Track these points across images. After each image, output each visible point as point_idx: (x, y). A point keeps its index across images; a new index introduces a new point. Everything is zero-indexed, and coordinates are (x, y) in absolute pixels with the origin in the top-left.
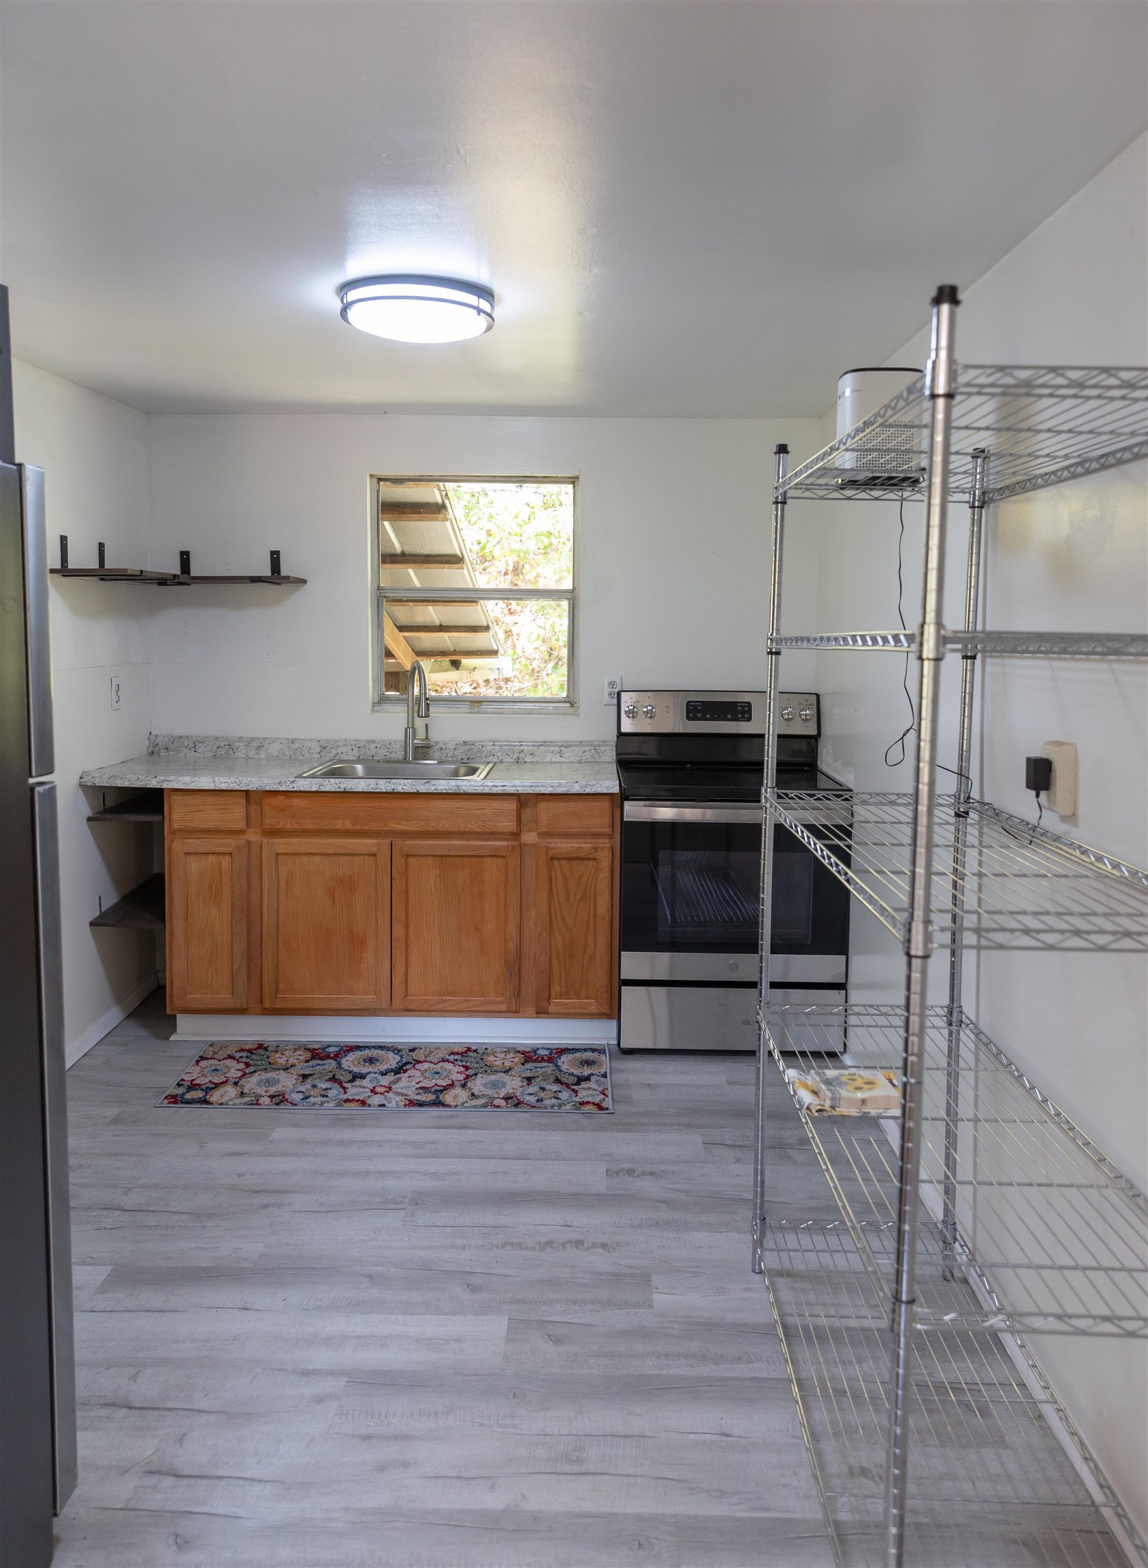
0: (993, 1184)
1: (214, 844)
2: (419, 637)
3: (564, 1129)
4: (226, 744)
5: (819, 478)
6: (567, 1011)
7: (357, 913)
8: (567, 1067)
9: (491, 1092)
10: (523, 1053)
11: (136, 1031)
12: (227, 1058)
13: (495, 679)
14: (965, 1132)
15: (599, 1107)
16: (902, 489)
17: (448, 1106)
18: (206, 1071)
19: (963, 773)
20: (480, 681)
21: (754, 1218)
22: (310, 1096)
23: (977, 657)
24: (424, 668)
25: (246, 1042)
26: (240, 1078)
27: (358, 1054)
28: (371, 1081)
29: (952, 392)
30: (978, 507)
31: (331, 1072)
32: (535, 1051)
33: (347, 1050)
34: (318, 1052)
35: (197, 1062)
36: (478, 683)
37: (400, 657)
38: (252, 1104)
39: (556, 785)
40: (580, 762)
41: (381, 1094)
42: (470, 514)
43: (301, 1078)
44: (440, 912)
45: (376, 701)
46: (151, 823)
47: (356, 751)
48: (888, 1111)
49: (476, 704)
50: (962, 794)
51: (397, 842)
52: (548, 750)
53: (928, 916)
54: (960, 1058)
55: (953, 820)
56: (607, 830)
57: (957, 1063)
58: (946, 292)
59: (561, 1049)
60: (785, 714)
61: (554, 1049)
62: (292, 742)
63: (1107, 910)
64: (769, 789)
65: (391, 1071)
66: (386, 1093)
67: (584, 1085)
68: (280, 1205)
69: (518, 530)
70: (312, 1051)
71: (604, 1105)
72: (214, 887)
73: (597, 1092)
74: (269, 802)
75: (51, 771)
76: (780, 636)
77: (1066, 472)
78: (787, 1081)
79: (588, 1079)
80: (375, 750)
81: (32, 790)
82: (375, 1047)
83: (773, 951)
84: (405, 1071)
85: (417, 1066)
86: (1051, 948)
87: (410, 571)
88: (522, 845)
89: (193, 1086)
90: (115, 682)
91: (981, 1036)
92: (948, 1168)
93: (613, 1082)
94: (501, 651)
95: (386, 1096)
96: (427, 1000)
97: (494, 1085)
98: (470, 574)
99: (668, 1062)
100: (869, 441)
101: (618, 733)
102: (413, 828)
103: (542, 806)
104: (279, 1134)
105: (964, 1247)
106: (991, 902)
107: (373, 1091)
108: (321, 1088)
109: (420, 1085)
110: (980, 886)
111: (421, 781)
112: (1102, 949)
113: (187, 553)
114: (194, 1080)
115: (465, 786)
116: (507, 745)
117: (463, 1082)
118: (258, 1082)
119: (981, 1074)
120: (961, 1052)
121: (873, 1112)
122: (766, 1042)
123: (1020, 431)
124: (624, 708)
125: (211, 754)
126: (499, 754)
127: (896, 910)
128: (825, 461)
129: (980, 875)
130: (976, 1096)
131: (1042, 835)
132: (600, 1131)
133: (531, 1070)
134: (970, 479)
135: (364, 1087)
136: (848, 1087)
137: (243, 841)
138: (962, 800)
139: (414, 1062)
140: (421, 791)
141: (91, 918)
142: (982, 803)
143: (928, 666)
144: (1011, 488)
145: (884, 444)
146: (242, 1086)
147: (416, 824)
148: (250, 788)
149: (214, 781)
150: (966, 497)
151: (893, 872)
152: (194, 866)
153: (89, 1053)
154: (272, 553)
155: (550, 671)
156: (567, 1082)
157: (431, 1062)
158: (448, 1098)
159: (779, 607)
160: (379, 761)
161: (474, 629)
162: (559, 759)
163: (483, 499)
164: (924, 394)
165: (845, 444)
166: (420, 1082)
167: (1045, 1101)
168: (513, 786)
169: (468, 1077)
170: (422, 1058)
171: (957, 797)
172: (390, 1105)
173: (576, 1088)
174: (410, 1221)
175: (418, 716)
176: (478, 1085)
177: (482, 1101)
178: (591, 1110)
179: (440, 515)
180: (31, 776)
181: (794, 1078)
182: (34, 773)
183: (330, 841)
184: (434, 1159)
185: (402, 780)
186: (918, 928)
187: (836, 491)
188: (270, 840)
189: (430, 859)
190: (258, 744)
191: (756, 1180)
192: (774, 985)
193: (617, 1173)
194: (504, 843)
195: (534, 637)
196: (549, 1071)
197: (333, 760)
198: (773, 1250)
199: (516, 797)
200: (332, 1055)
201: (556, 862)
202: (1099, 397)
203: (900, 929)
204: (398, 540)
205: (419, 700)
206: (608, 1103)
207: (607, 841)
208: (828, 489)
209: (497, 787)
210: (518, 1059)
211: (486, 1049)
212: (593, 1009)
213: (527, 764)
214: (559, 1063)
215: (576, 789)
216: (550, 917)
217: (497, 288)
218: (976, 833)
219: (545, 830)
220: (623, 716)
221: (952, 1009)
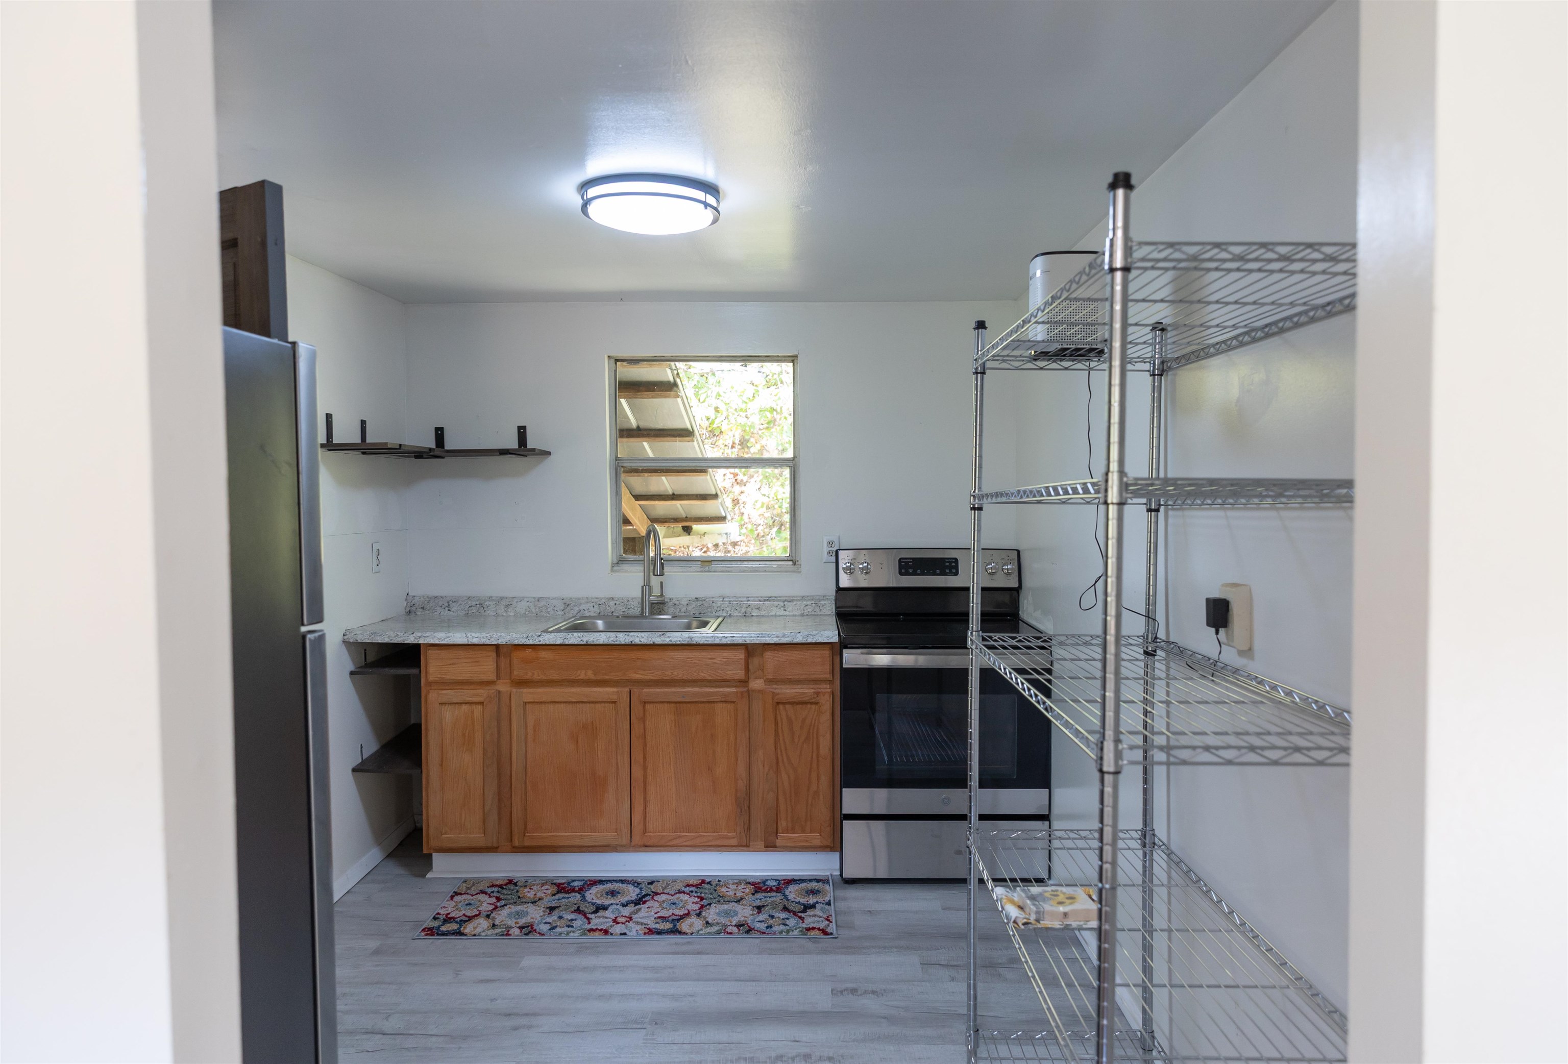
0: (1184, 987)
1: (467, 694)
2: (653, 505)
3: (792, 953)
4: (478, 603)
5: (1013, 350)
6: (793, 845)
7: (599, 756)
8: (794, 896)
9: (723, 920)
10: (753, 884)
11: (395, 870)
12: (479, 893)
13: (723, 543)
14: (1160, 942)
15: (824, 932)
16: (1089, 360)
17: (685, 933)
18: (460, 905)
19: (1150, 616)
20: (710, 545)
21: (968, 1029)
22: (556, 927)
23: (1160, 510)
24: (658, 530)
25: (497, 879)
26: (492, 911)
27: (601, 887)
28: (613, 912)
29: (1128, 266)
30: (1158, 375)
31: (576, 904)
32: (764, 882)
33: (590, 884)
34: (563, 886)
35: (452, 897)
36: (708, 548)
37: (636, 524)
38: (503, 935)
39: (780, 635)
40: (802, 615)
41: (623, 923)
42: (700, 392)
43: (548, 911)
44: (676, 754)
45: (615, 562)
46: (408, 676)
47: (597, 609)
48: (1089, 923)
49: (706, 564)
50: (1150, 635)
51: (635, 690)
52: (773, 605)
53: (1118, 737)
54: (1154, 877)
55: (1142, 657)
56: (828, 677)
57: (1151, 881)
58: (1121, 178)
59: (788, 880)
60: (989, 568)
61: (782, 880)
62: (538, 600)
63: (1280, 730)
64: (974, 633)
65: (632, 903)
66: (627, 923)
67: (810, 912)
68: (529, 1027)
69: (744, 406)
70: (558, 885)
71: (829, 930)
72: (467, 735)
73: (822, 919)
74: (517, 655)
75: (320, 621)
76: (982, 493)
77: (1235, 341)
78: (995, 898)
79: (813, 906)
80: (615, 606)
81: (304, 637)
82: (616, 881)
83: (981, 786)
84: (644, 903)
85: (656, 898)
86: (1230, 762)
87: (645, 444)
88: (750, 692)
89: (448, 919)
90: (376, 547)
91: (1173, 856)
92: (1145, 976)
93: (837, 909)
94: (729, 517)
95: (627, 926)
96: (664, 836)
97: (727, 913)
98: (699, 447)
99: (887, 890)
100: (1058, 314)
101: (837, 587)
102: (649, 677)
103: (768, 655)
104: (527, 962)
105: (1162, 1053)
106: (1177, 726)
107: (615, 921)
108: (567, 919)
109: (659, 915)
110: (1168, 713)
111: (657, 633)
112: (1276, 763)
113: (442, 429)
114: (449, 914)
115: (698, 637)
116: (736, 601)
117: (698, 912)
118: (509, 914)
119: (1174, 890)
120: (1155, 871)
121: (1074, 924)
122: (976, 864)
123: (1192, 302)
124: (842, 565)
125: (464, 612)
126: (728, 609)
127: (1089, 732)
128: (1019, 333)
129: (1168, 703)
130: (1169, 911)
131: (1222, 668)
132: (825, 954)
133: (761, 899)
134: (1150, 349)
135: (607, 918)
136: (1051, 902)
137: (493, 691)
138: (1150, 640)
139: (652, 894)
140: (657, 643)
141: (354, 764)
142: (1168, 642)
143: (1113, 510)
144: (1187, 357)
145: (1072, 316)
146: (494, 918)
147: (652, 673)
148: (500, 642)
149: (466, 636)
150: (1147, 366)
151: (1087, 701)
152: (448, 715)
153: (353, 890)
154: (519, 428)
155: (774, 535)
156: (794, 910)
157: (668, 894)
158: (684, 926)
159: (980, 467)
160: (618, 617)
161: (704, 497)
162: (782, 612)
163: (711, 379)
164: (1104, 268)
165: (1036, 317)
166: (658, 912)
167: (1231, 912)
168: (742, 637)
169: (702, 907)
170: (660, 890)
171: (1145, 637)
172: (631, 934)
173: (802, 915)
174: (651, 1039)
175: (654, 575)
176: (712, 914)
177: (715, 929)
178: (816, 935)
179: (672, 393)
180: (303, 624)
181: (1002, 894)
182: (305, 621)
183: (574, 690)
184: (671, 983)
185: (640, 633)
186: (1109, 746)
187: (1030, 362)
188: (519, 690)
189: (666, 705)
190: (507, 603)
191: (969, 994)
192: (982, 817)
193: (842, 992)
194: (734, 690)
195: (759, 505)
196: (778, 900)
197: (576, 616)
198: (986, 1059)
199: (744, 647)
200: (577, 889)
201: (781, 707)
202: (1260, 270)
203: (1093, 749)
204: (634, 415)
205: (654, 560)
206: (832, 928)
207: (828, 686)
208: (1023, 361)
209: (726, 638)
210: (749, 889)
211: (719, 881)
212: (817, 842)
213: (753, 618)
214: (787, 892)
215: (799, 639)
216: (777, 758)
217: (722, 184)
218: (1164, 668)
219: (770, 677)
220: (841, 572)
221: (1145, 832)
